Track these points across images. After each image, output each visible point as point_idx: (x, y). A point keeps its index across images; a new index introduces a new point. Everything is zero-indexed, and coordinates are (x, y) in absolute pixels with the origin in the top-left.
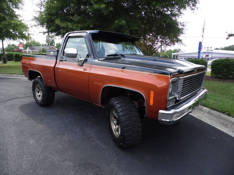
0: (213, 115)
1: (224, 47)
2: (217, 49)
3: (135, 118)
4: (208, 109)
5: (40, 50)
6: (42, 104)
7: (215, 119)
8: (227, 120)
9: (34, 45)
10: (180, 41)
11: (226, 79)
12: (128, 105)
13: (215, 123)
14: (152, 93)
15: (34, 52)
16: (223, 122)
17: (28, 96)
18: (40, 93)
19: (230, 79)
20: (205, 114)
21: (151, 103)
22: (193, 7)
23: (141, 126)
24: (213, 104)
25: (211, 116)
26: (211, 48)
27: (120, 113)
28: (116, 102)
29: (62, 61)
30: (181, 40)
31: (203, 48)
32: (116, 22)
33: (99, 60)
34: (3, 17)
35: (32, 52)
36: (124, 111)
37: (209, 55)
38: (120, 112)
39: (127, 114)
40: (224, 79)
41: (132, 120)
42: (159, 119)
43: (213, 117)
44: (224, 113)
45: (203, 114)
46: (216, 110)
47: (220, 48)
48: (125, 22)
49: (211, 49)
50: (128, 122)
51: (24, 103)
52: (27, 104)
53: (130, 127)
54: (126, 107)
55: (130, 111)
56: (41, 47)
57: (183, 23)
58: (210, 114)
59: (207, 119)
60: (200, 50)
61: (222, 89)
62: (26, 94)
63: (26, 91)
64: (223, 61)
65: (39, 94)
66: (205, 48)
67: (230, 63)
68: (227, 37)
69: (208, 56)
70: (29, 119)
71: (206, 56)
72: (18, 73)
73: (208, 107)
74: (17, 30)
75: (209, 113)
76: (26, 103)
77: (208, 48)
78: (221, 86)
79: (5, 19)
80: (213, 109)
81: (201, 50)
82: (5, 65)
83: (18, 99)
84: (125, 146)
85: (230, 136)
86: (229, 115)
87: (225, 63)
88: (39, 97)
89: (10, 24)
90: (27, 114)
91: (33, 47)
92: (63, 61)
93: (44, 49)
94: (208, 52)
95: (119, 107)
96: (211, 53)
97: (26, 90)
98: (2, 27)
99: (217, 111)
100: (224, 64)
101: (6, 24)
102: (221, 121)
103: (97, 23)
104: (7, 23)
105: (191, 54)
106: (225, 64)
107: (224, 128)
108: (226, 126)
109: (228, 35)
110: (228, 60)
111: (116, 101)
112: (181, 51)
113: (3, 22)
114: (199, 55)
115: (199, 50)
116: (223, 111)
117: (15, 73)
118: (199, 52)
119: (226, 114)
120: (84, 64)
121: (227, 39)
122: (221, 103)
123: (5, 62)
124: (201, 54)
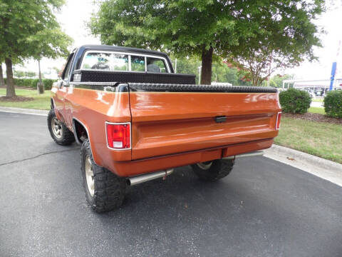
34: (40, 25)
60: (334, 76)
71: (341, 85)
74: (58, 44)
79: (42, 29)
82: (42, 95)
89: (48, 35)
98: (38, 40)
101: (43, 36)
104: (45, 34)
113: (39, 33)
114: (332, 83)
118: (332, 79)
123: (41, 92)
124: (334, 81)
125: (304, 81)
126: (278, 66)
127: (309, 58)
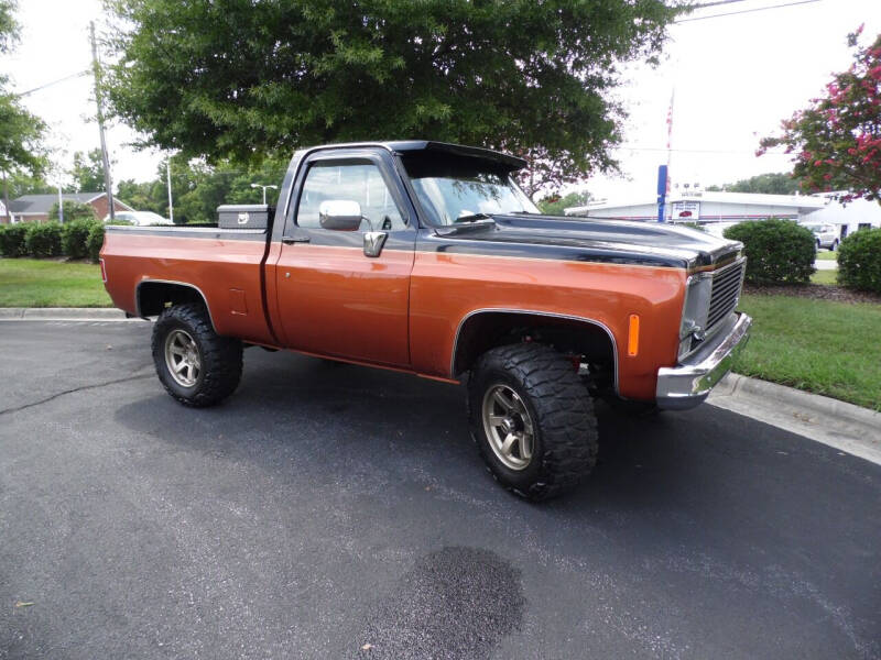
0: (763, 394)
1: (735, 183)
2: (713, 189)
3: (578, 403)
4: (744, 379)
5: (51, 208)
6: (197, 401)
7: (769, 404)
8: (806, 406)
9: (24, 192)
10: (614, 164)
11: (772, 285)
12: (552, 367)
13: (773, 415)
14: (635, 323)
15: (24, 217)
16: (795, 410)
17: (120, 378)
18: (187, 361)
19: (784, 285)
20: (735, 395)
21: (633, 350)
22: (655, 53)
23: (595, 424)
24: (757, 361)
25: (756, 399)
26: (696, 186)
27: (536, 389)
28: (516, 360)
29: (292, 242)
30: (617, 162)
31: (671, 185)
32: (421, 109)
33: (438, 236)
35: (17, 218)
36: (546, 382)
37: (692, 211)
38: (534, 386)
39: (558, 392)
40: (767, 285)
41: (574, 409)
42: (659, 393)
43: (762, 402)
44: (792, 384)
45: (731, 394)
46: (768, 380)
47: (724, 185)
48: (449, 111)
49: (698, 190)
50: (562, 414)
51: (124, 403)
52: (134, 405)
53: (568, 429)
54: (547, 372)
55: (562, 383)
56: (61, 199)
57: (620, 104)
58: (751, 392)
59: (746, 407)
60: (664, 196)
61: (768, 318)
62: (106, 372)
63: (96, 362)
64: (759, 228)
65: (182, 365)
66: (677, 186)
67: (780, 232)
68: (759, 150)
69: (689, 214)
70: (177, 450)
71: (682, 215)
72: (24, 302)
73: (740, 373)
75: (747, 389)
76: (130, 402)
77: (687, 186)
78: (764, 310)
80: (759, 378)
81: (668, 193)
83: (91, 390)
84: (552, 488)
85: (824, 445)
86: (808, 389)
87: (766, 233)
88: (182, 377)
90: (157, 433)
91: (19, 199)
92: (296, 245)
93: (68, 204)
94: (688, 202)
95: (527, 371)
96: (698, 205)
97: (95, 358)
99: (773, 381)
100: (761, 239)
102: (787, 408)
103: (350, 111)
105: (630, 207)
106: (766, 237)
107: (803, 427)
108: (806, 421)
109: (761, 143)
110: (772, 226)
111: (513, 355)
112: (593, 200)
114: (661, 212)
115: (659, 193)
116: (790, 380)
117: (9, 300)
118: (661, 202)
119: (799, 388)
120: (384, 250)
121: (759, 154)
122: (779, 359)
124: (667, 207)
125: (609, 209)
126: (546, 180)
127: (600, 163)
